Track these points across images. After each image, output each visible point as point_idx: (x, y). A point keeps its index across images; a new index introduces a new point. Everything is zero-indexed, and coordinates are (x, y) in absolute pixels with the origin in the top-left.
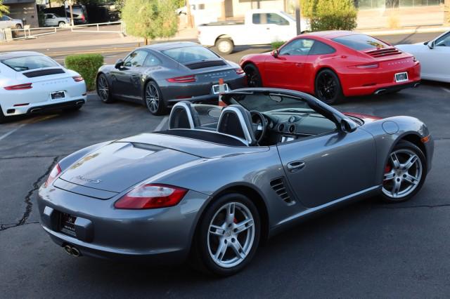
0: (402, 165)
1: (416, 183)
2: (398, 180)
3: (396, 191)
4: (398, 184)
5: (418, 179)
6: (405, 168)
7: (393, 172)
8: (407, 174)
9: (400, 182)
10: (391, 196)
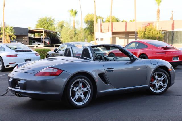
0: (159, 79)
1: (165, 87)
2: (158, 85)
3: (156, 90)
4: (157, 87)
5: (166, 85)
6: (160, 80)
7: (155, 81)
8: (161, 82)
9: (158, 86)
10: (154, 91)
